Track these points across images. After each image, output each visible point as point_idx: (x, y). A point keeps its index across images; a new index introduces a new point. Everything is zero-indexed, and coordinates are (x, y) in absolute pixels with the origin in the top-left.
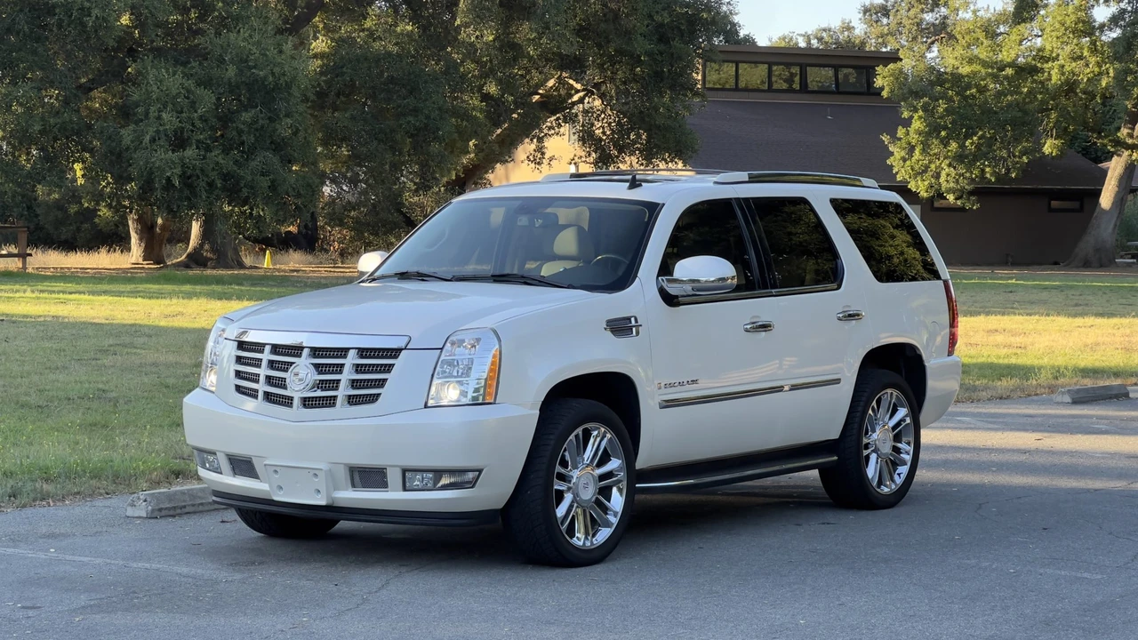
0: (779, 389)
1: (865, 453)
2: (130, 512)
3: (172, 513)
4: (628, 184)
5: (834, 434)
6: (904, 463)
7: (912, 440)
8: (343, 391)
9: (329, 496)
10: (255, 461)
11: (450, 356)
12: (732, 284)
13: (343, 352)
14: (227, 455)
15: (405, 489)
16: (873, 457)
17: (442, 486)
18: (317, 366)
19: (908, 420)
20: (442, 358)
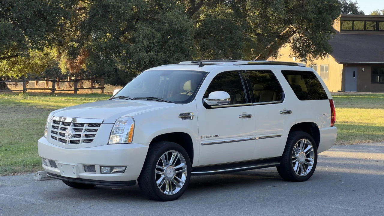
1: (293, 161)
3: (49, 179)
6: (310, 165)
7: (314, 157)
8: (82, 138)
9: (77, 175)
10: (56, 162)
11: (117, 126)
12: (229, 101)
13: (83, 125)
14: (49, 160)
15: (101, 173)
16: (297, 163)
17: (114, 172)
18: (75, 129)
19: (312, 150)
20: (114, 127)
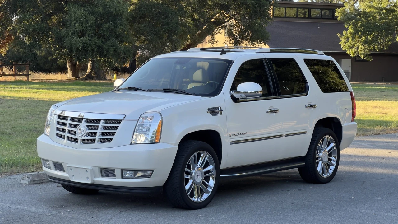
0: (281, 136)
1: (317, 161)
2: (22, 182)
3: (38, 182)
4: (220, 52)
5: (304, 154)
6: (333, 165)
7: (336, 156)
8: (98, 137)
9: (92, 179)
10: (63, 164)
11: (142, 123)
12: (261, 94)
13: (98, 121)
14: (53, 162)
15: (122, 178)
16: (320, 163)
17: (137, 177)
18: (88, 126)
19: (335, 148)
20: (138, 124)
